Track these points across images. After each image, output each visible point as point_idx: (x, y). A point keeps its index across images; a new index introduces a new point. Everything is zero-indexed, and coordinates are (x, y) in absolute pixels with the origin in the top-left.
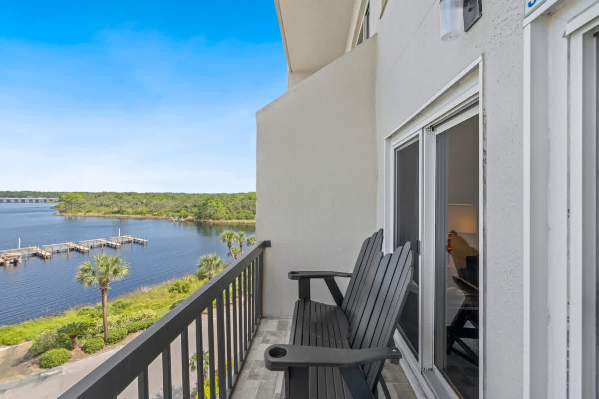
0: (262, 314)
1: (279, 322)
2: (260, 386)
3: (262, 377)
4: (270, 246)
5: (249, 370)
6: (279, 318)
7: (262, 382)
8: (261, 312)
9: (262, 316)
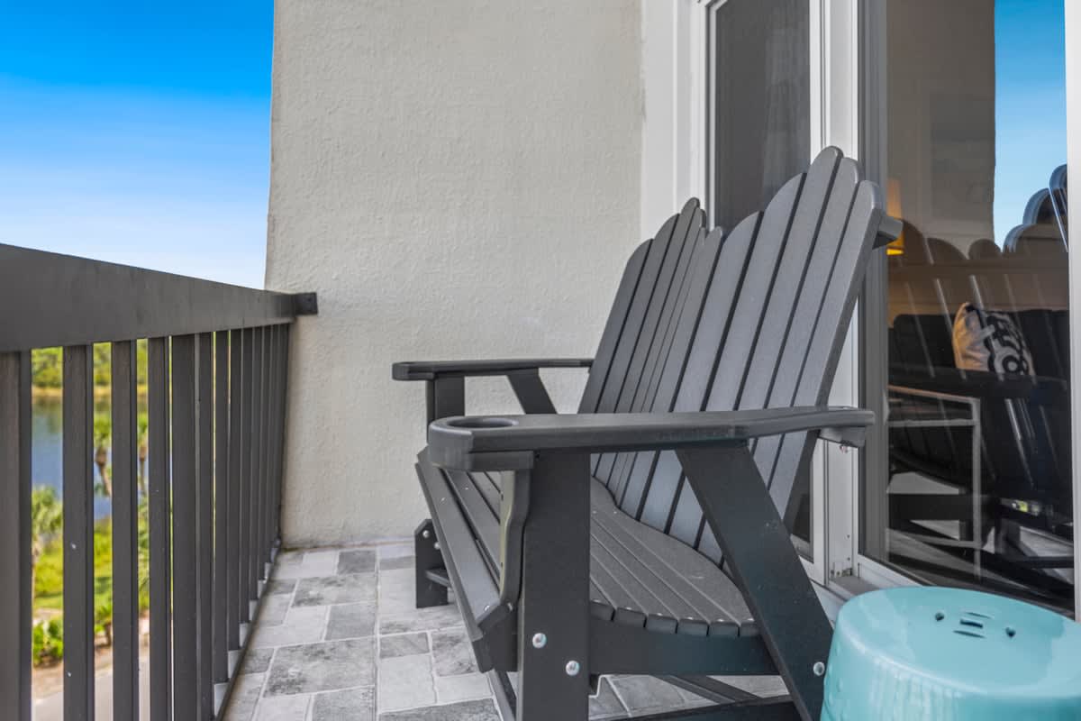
0: (280, 536)
1: (342, 557)
2: (317, 706)
3: (320, 683)
4: (313, 310)
5: (268, 673)
6: (339, 546)
7: (320, 695)
8: (280, 530)
9: (281, 544)
